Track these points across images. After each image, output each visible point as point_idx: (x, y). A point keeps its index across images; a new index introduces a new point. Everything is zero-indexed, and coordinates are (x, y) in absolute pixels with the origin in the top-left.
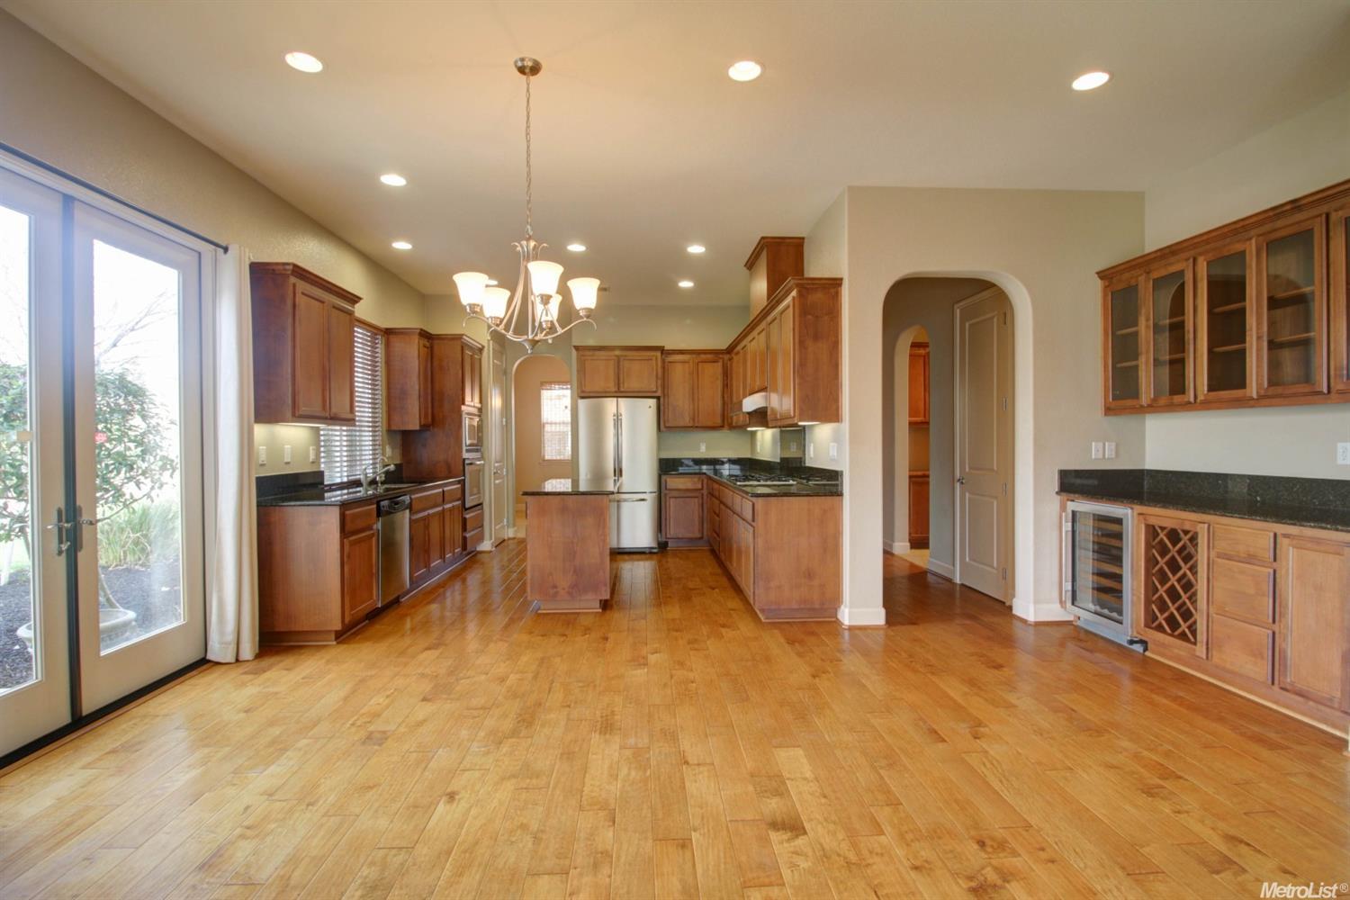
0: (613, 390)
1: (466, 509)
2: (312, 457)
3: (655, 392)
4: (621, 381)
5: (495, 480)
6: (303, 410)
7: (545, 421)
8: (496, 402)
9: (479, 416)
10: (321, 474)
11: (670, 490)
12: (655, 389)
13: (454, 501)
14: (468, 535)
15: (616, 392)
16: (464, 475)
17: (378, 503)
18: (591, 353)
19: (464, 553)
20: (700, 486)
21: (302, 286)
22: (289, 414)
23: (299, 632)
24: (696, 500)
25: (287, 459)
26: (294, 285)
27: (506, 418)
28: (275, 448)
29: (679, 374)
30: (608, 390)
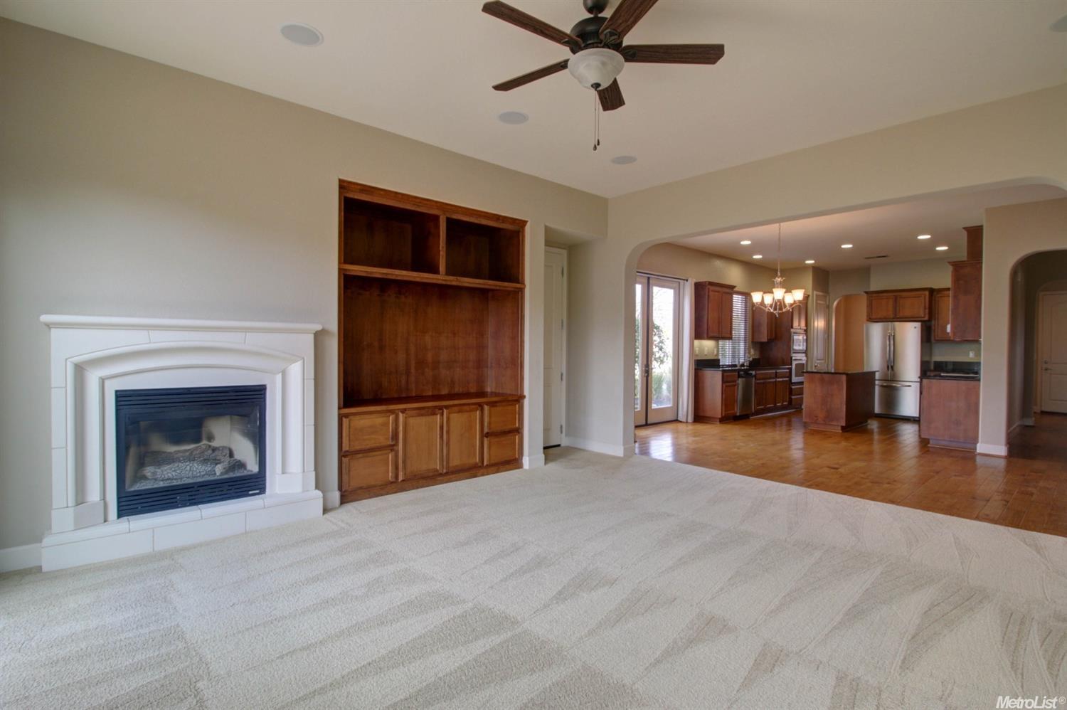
0: (892, 316)
1: (792, 383)
2: (715, 352)
3: (924, 317)
4: (898, 311)
6: (711, 335)
9: (806, 334)
10: (719, 360)
13: (785, 377)
14: (793, 397)
15: (893, 318)
16: (791, 365)
17: (739, 373)
18: (876, 295)
19: (791, 406)
21: (712, 288)
22: (705, 336)
23: (709, 417)
25: (706, 353)
26: (709, 289)
27: (828, 334)
28: (701, 350)
30: (888, 317)
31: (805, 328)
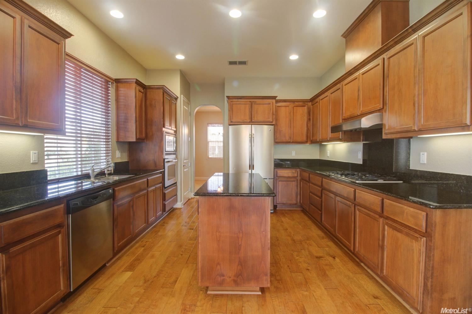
0: (249, 121)
1: (165, 188)
4: (253, 116)
5: (184, 169)
7: (209, 140)
8: (185, 131)
9: (175, 135)
11: (279, 177)
12: (272, 121)
13: (157, 185)
14: (166, 203)
15: (250, 122)
16: (164, 168)
18: (236, 100)
19: (164, 213)
20: (296, 175)
24: (294, 183)
27: (191, 138)
29: (284, 112)
30: (245, 121)
31: (175, 129)
